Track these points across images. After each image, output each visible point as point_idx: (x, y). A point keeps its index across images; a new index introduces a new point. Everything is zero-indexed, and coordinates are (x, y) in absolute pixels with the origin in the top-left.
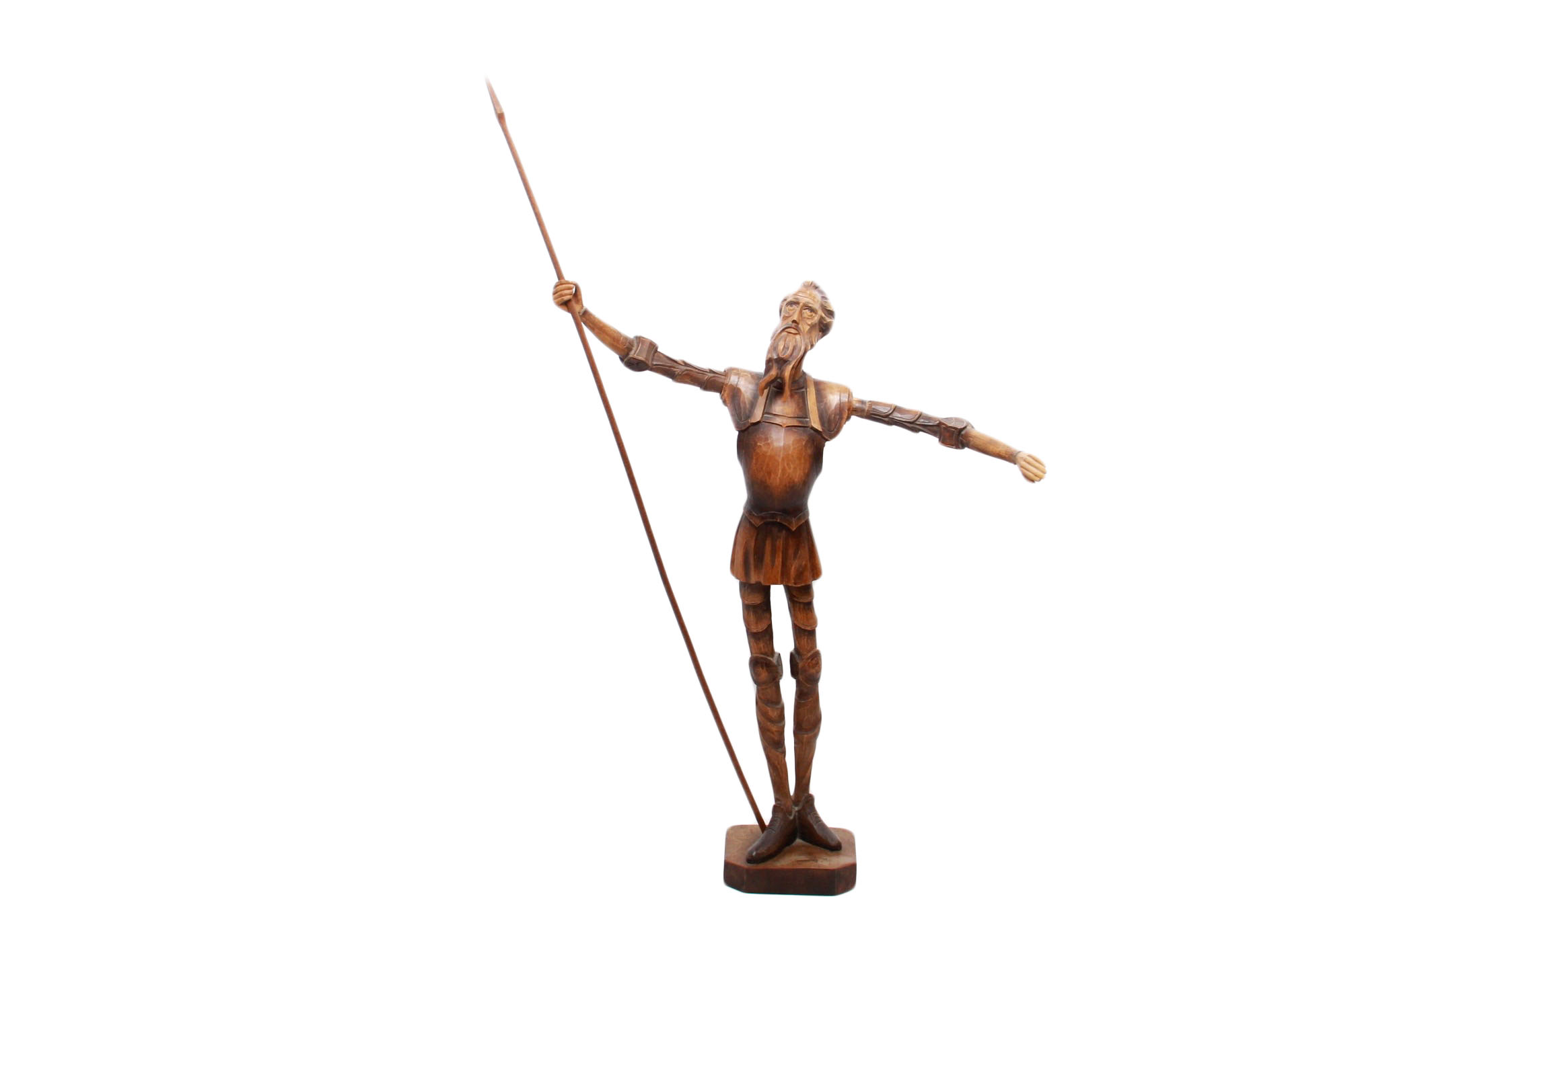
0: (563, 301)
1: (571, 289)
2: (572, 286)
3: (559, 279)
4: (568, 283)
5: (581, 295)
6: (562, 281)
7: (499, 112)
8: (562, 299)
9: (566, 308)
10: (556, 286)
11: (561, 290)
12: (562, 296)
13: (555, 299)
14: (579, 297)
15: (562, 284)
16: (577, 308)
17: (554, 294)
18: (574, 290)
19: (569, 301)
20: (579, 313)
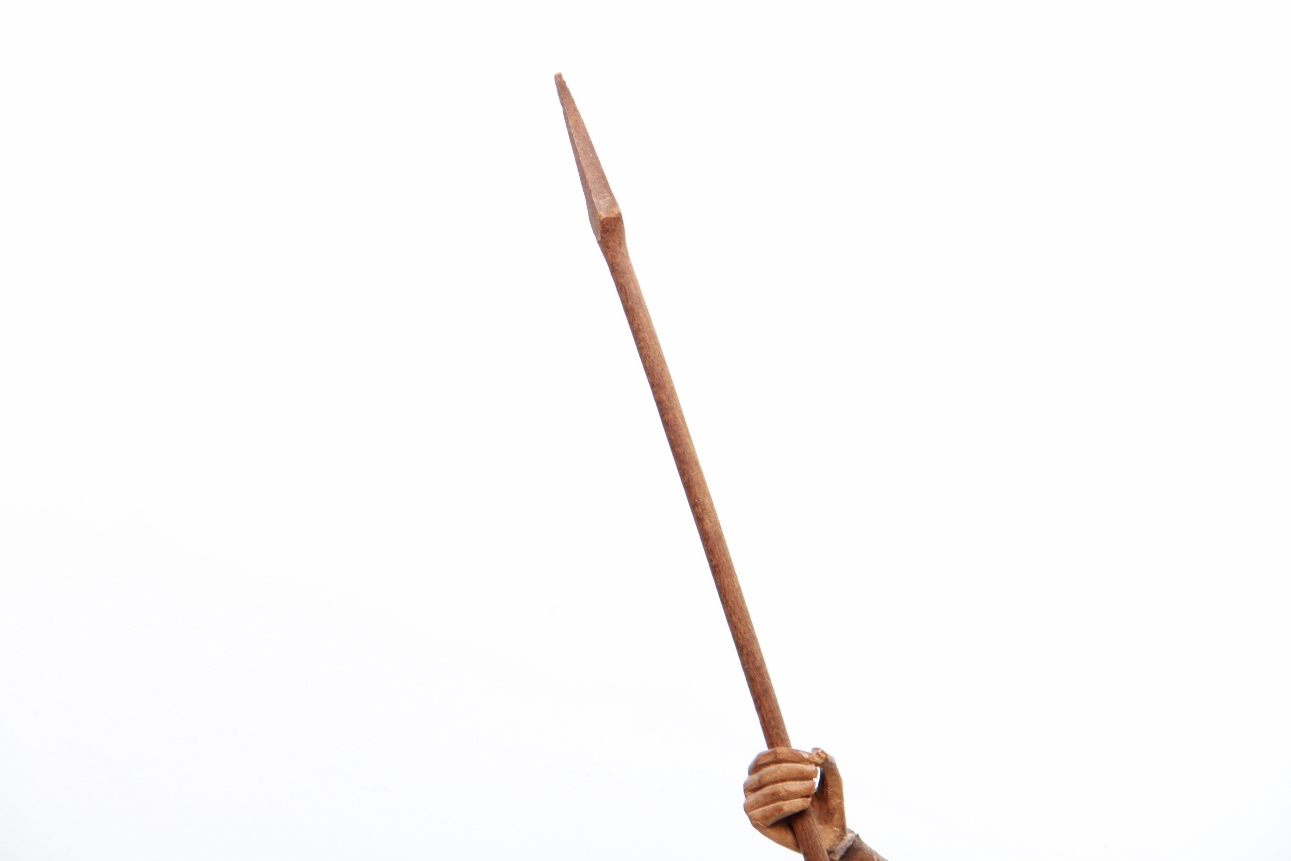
0: (777, 817)
1: (808, 777)
2: (810, 768)
3: (771, 743)
4: (797, 758)
5: (840, 796)
6: (781, 750)
7: (603, 214)
8: (780, 809)
9: (790, 838)
10: (756, 767)
11: (775, 782)
12: (775, 797)
13: (748, 809)
14: (834, 802)
15: (778, 761)
16: (825, 837)
17: (750, 789)
18: (817, 780)
19: (801, 814)
20: (830, 852)
